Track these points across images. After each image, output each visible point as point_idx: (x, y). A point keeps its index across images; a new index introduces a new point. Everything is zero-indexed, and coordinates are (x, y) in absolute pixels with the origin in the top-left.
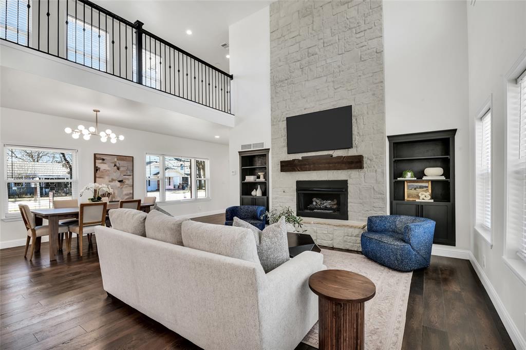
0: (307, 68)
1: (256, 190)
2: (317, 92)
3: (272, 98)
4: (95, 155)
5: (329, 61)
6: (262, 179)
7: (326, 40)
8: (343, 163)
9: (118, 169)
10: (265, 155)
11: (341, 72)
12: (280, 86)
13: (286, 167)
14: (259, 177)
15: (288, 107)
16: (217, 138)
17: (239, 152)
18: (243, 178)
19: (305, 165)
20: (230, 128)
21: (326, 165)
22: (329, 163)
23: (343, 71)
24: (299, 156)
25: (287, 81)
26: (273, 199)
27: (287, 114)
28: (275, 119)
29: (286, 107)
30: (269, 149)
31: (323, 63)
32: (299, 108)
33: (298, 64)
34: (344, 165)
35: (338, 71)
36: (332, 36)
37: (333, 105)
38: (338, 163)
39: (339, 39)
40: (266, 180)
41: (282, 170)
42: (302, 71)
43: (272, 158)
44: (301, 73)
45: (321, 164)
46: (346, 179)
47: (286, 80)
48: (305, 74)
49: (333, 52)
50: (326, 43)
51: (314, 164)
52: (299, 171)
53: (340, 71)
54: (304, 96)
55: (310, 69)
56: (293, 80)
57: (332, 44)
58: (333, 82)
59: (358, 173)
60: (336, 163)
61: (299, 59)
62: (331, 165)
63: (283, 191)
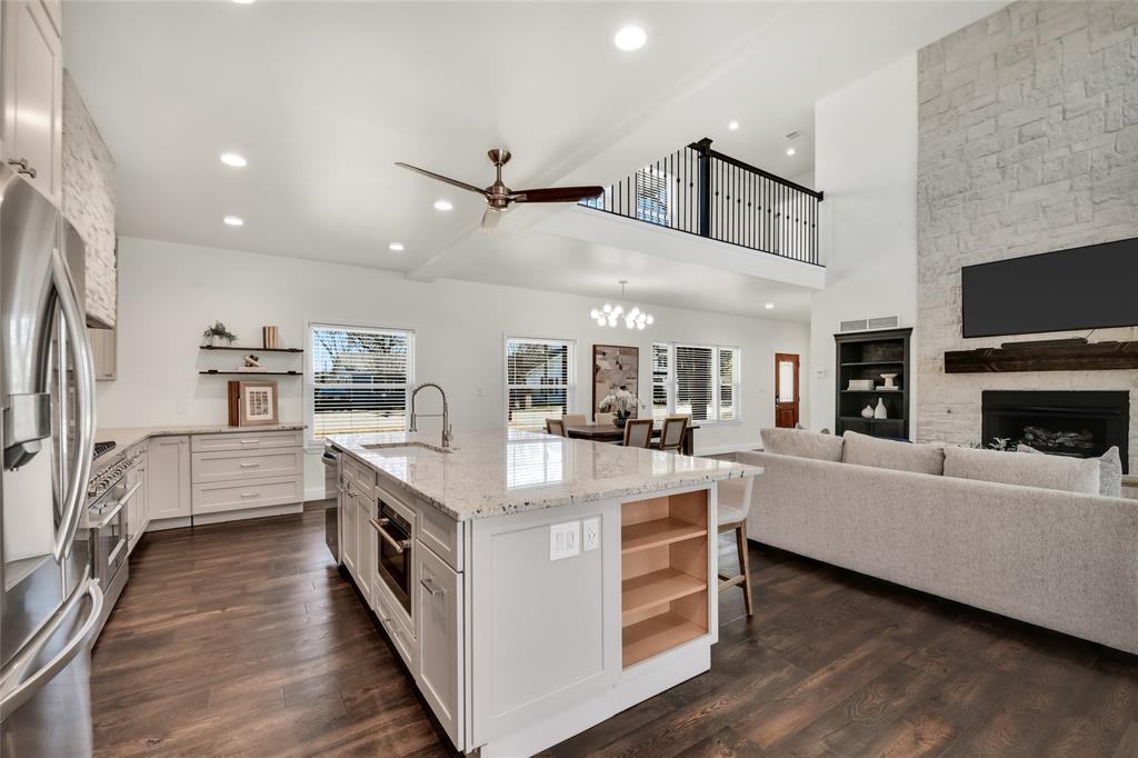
0: (1016, 166)
1: (874, 409)
2: (1044, 212)
3: (920, 230)
4: (594, 346)
5: (1078, 147)
6: (889, 385)
7: (1069, 106)
8: (1120, 356)
9: (621, 368)
10: (902, 340)
11: (1115, 169)
12: (944, 206)
13: (957, 363)
14: (882, 382)
15: (962, 245)
17: (835, 336)
18: (843, 383)
19: (1014, 359)
20: (814, 291)
21: (1072, 360)
22: (1079, 356)
23: (1118, 166)
24: (995, 343)
25: (961, 195)
26: (919, 425)
27: (959, 260)
28: (928, 269)
29: (958, 245)
30: (911, 329)
31: (1063, 152)
32: (992, 246)
33: (993, 159)
34: (1121, 361)
35: (1105, 166)
36: (1087, 96)
37: (1090, 237)
38: (1105, 356)
39: (1107, 102)
40: (901, 387)
41: (948, 371)
42: (1004, 172)
43: (920, 346)
44: (999, 177)
45: (1057, 358)
46: (1125, 389)
47: (960, 192)
48: (1012, 177)
49: (1090, 129)
50: (1073, 111)
51: (1035, 357)
52: (996, 371)
53: (1110, 167)
54: (1009, 223)
55: (1026, 168)
56: (979, 191)
57: (1088, 113)
58: (1091, 189)
60: (1099, 356)
61: (995, 147)
62: (1085, 360)
63: (946, 410)
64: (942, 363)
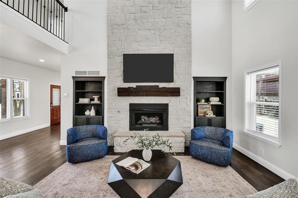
0: (140, 20)
1: (90, 111)
2: (147, 40)
3: (108, 36)
5: (156, 20)
6: (96, 101)
7: (155, 5)
8: (168, 92)
10: (101, 82)
11: (165, 31)
12: (117, 29)
13: (122, 92)
14: (92, 100)
15: (123, 45)
16: (42, 62)
17: (73, 77)
18: (76, 100)
19: (139, 92)
20: (63, 54)
21: (156, 93)
22: (158, 92)
23: (166, 30)
24: (134, 85)
25: (123, 26)
26: (108, 118)
27: (122, 51)
28: (111, 53)
29: (122, 46)
30: (105, 77)
31: (152, 20)
32: (132, 49)
33: (133, 16)
34: (168, 94)
35: (163, 29)
36: (159, 4)
37: (159, 52)
38: (164, 92)
39: (164, 8)
40: (101, 102)
42: (136, 22)
43: (108, 84)
44: (135, 23)
45: (152, 92)
46: (167, 103)
47: (122, 25)
48: (138, 24)
49: (159, 15)
50: (155, 7)
51: (146, 91)
52: (134, 96)
53: (164, 29)
54: (137, 41)
55: (142, 22)
56: (128, 26)
57: (159, 9)
58: (159, 35)
59: (175, 99)
60: (163, 92)
61: (134, 12)
62: (159, 93)
63: (117, 111)
64: (116, 92)
